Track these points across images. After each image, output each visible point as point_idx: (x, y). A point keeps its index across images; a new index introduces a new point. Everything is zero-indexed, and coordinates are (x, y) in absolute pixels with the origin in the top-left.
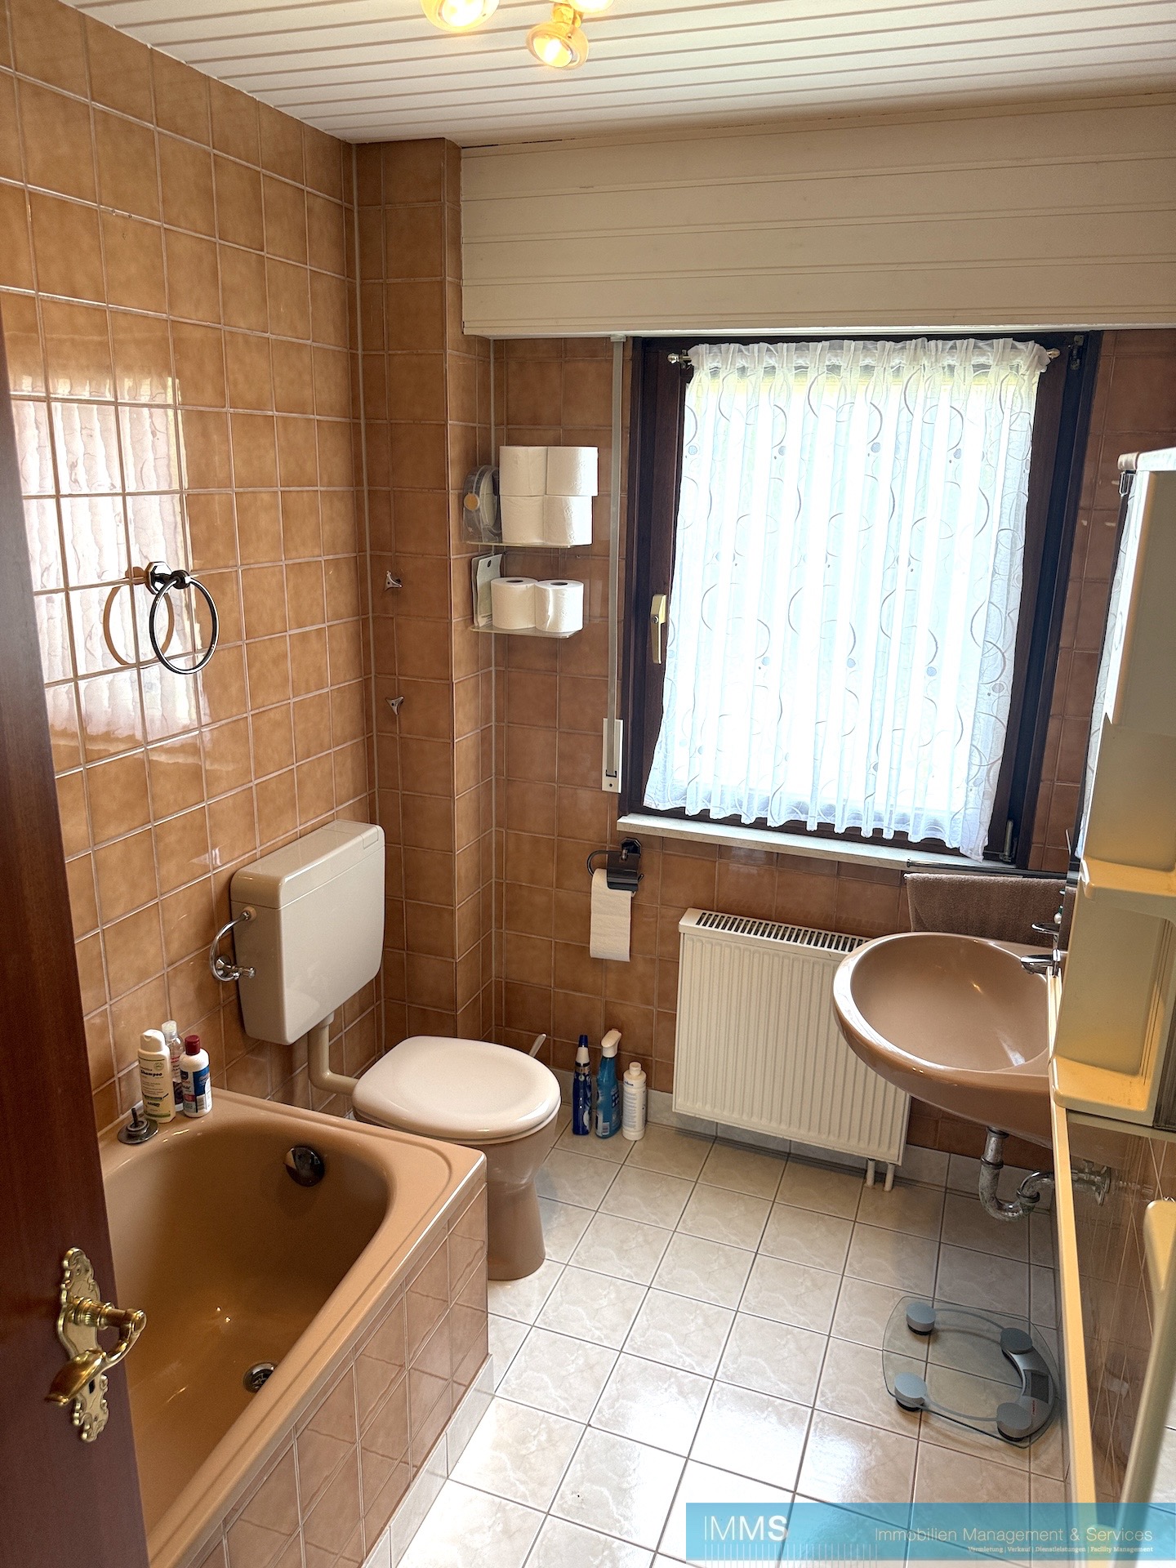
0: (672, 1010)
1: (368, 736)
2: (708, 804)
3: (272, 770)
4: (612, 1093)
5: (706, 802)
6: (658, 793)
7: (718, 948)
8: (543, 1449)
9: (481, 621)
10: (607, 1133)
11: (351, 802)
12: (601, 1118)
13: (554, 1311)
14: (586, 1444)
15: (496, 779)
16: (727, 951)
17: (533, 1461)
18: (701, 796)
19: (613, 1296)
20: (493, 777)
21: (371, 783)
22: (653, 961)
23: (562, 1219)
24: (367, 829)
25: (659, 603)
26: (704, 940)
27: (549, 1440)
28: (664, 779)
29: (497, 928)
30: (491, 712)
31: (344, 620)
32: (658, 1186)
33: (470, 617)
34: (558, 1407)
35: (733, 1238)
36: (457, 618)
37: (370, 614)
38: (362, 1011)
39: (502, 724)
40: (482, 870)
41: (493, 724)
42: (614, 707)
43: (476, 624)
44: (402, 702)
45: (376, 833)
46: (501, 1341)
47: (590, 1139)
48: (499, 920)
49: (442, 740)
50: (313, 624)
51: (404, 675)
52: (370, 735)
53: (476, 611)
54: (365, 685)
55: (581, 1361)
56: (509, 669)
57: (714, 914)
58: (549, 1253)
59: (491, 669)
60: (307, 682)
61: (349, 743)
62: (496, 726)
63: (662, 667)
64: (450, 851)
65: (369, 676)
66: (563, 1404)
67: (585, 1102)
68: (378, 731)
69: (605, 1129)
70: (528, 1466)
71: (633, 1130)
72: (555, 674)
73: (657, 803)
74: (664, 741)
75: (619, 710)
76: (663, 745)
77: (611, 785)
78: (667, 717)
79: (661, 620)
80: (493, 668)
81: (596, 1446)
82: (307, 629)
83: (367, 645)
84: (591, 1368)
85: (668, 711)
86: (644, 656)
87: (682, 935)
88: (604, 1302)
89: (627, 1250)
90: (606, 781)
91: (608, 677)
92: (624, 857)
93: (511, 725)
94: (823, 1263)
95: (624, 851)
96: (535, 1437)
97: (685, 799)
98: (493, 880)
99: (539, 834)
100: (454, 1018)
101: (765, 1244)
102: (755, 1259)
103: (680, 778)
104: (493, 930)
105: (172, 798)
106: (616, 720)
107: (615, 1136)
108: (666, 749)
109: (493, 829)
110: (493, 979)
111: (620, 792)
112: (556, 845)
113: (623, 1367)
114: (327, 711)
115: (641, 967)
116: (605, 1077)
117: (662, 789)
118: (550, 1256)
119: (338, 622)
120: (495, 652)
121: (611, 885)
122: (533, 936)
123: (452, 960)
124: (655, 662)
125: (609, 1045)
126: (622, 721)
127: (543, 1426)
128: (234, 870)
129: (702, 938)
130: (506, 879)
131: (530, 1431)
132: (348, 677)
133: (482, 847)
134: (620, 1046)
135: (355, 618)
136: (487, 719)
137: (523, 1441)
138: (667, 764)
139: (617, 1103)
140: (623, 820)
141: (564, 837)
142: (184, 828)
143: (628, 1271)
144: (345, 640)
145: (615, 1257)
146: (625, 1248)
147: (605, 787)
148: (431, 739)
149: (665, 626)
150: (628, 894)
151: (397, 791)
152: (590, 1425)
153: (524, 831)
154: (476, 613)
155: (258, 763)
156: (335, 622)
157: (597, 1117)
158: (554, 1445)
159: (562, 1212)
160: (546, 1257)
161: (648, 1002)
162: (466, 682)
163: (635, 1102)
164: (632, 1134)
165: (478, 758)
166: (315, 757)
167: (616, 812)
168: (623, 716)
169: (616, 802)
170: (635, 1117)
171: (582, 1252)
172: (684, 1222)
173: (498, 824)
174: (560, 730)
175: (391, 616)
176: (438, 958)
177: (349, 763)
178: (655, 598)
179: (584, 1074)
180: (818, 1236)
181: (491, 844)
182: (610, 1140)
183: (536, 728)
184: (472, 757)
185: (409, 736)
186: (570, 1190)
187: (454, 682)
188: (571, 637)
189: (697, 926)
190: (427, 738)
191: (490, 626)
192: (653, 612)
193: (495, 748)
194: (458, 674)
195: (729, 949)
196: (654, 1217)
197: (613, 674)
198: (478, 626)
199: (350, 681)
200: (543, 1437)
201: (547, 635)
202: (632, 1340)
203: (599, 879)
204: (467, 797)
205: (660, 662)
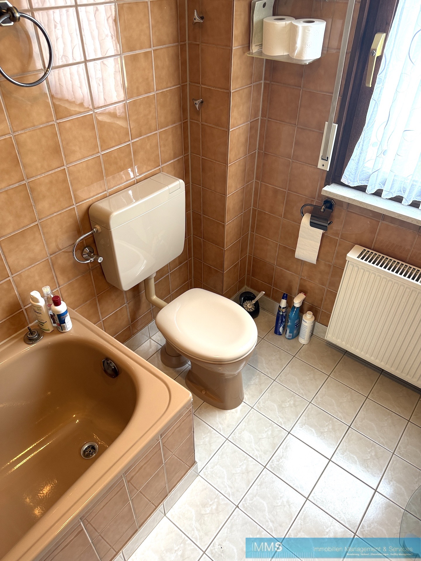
0: (335, 291)
1: (183, 122)
2: (383, 186)
3: (114, 144)
4: (296, 322)
5: (381, 184)
6: (351, 176)
7: (367, 273)
8: (213, 514)
9: (254, 49)
10: (291, 338)
11: (172, 161)
12: (288, 331)
13: (239, 433)
14: (233, 517)
15: (259, 152)
16: (373, 276)
17: (206, 519)
18: (379, 181)
19: (270, 433)
20: (257, 151)
21: (186, 149)
22: (330, 266)
23: (257, 380)
24: (175, 181)
25: (379, 38)
26: (360, 267)
27: (217, 509)
28: (357, 168)
29: (252, 231)
30: (258, 111)
31: (167, 46)
32: (308, 374)
33: (247, 45)
34: (226, 491)
35: (340, 414)
36: (236, 46)
37: (187, 41)
38: (180, 263)
39: (265, 119)
40: (244, 203)
41: (260, 118)
42: (333, 115)
43: (251, 51)
44: (202, 102)
45: (180, 184)
46: (210, 444)
47: (281, 338)
48: (253, 228)
49: (223, 129)
50: (141, 48)
51: (205, 85)
52: (185, 121)
53: (252, 41)
54: (182, 90)
55: (244, 467)
56: (272, 83)
57: (371, 251)
58: (246, 398)
59: (261, 82)
60: (138, 88)
61: (170, 127)
62: (261, 119)
63: (371, 90)
64: (224, 194)
65: (186, 83)
66: (229, 490)
67: (281, 323)
68: (191, 119)
69: (289, 336)
70: (203, 522)
71: (304, 338)
72: (299, 88)
73: (349, 181)
74: (362, 143)
75: (336, 118)
76: (361, 146)
77: (323, 165)
78: (367, 127)
79: (378, 54)
80: (263, 82)
81: (237, 521)
82: (138, 52)
83: (184, 63)
84: (248, 473)
85: (368, 122)
86: (361, 79)
87: (347, 262)
88: (265, 435)
89: (283, 407)
90: (321, 162)
91: (332, 93)
92: (322, 210)
93: (270, 119)
94: (384, 443)
95: (323, 207)
96: (210, 505)
97: (368, 181)
98: (252, 207)
99: (278, 187)
100: (223, 274)
101: (355, 422)
102: (348, 430)
103: (368, 166)
104: (250, 232)
105: (39, 165)
106: (333, 124)
107: (294, 339)
108: (362, 148)
109: (254, 180)
110: (248, 254)
111: (328, 170)
112: (286, 195)
113: (264, 477)
114: (153, 106)
115: (322, 267)
116: (293, 315)
117: (354, 174)
118: (246, 400)
119: (162, 47)
120: (265, 71)
121: (312, 224)
122: (269, 239)
123: (223, 249)
124: (367, 85)
125: (297, 302)
126: (337, 125)
127: (216, 500)
128: (90, 203)
129: (358, 266)
130: (258, 208)
131: (209, 501)
132: (169, 85)
133: (246, 192)
134: (303, 303)
135: (175, 44)
136: (256, 115)
137: (204, 505)
138: (361, 158)
139: (298, 326)
140: (328, 188)
141: (292, 191)
142: (51, 182)
143: (281, 420)
144: (167, 60)
145: (277, 410)
146: (283, 406)
147: (320, 166)
148: (217, 127)
149: (380, 58)
150: (321, 232)
151: (200, 156)
152: (238, 507)
153: (270, 184)
154: (252, 43)
155: (103, 141)
156: (159, 47)
157: (286, 330)
158: (218, 513)
159: (258, 376)
160: (244, 401)
161: (323, 284)
162: (241, 92)
163: (306, 329)
164: (303, 341)
165: (246, 141)
166: (145, 136)
167: (323, 182)
168: (338, 122)
169: (325, 175)
170: (305, 335)
171: (262, 402)
172: (316, 398)
173: (257, 178)
174: (298, 126)
175: (198, 43)
176: (216, 246)
177: (170, 138)
178: (377, 35)
179: (282, 312)
180: (386, 425)
181: (251, 189)
182: (291, 340)
183: (284, 123)
184: (242, 139)
185: (206, 124)
186: (264, 365)
187: (232, 91)
188: (310, 64)
189: (358, 259)
190: (215, 127)
191: (261, 53)
192: (373, 47)
193: (260, 133)
194: (234, 86)
195: (374, 275)
196: (302, 391)
197: (336, 92)
198: (252, 52)
199: (170, 87)
200: (214, 507)
201: (294, 62)
202: (272, 462)
203: (306, 220)
204: (237, 164)
205: (370, 86)
